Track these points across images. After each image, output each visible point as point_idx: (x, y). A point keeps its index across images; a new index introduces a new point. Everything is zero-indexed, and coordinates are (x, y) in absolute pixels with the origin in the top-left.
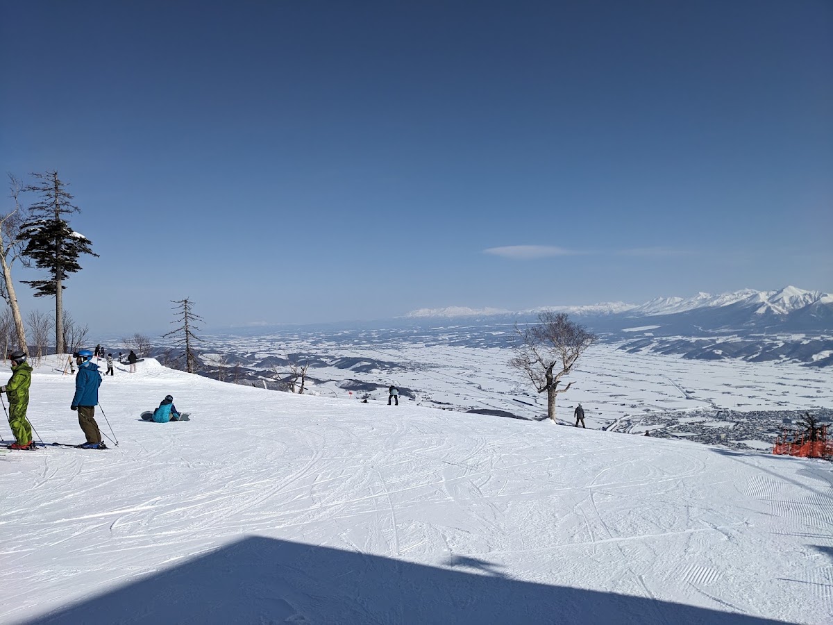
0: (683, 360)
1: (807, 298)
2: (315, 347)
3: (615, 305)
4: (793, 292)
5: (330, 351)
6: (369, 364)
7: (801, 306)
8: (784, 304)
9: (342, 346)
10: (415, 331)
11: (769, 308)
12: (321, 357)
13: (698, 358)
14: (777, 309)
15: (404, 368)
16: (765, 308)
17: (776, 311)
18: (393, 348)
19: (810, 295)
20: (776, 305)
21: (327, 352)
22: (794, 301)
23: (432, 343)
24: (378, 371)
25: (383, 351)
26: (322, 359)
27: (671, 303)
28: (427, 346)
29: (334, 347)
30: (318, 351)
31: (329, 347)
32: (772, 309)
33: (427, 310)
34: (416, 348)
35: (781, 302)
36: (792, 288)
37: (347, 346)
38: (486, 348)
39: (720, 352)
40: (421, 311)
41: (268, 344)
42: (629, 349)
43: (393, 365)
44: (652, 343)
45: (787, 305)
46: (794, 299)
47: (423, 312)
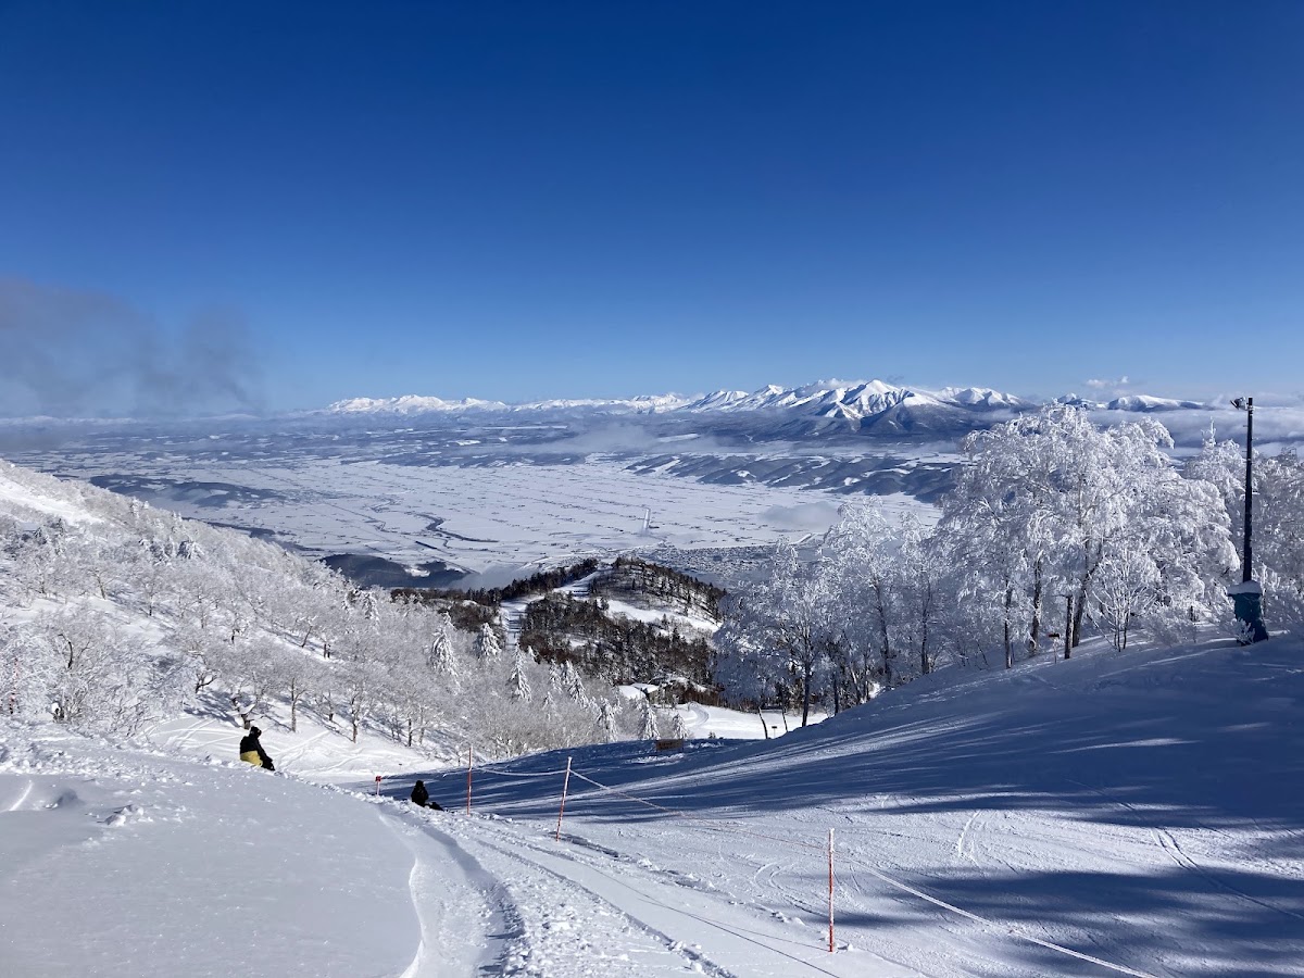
0: (697, 486)
1: (891, 398)
2: (148, 464)
3: (662, 401)
4: (878, 390)
5: (172, 471)
6: (225, 493)
7: (882, 409)
8: (861, 405)
9: (197, 463)
10: (337, 437)
11: (840, 412)
12: (150, 481)
13: (715, 482)
14: (852, 413)
15: (282, 498)
16: (835, 412)
17: (848, 416)
18: (285, 466)
19: (894, 394)
20: (849, 408)
21: (166, 473)
22: (874, 403)
23: (354, 459)
24: (237, 504)
25: (263, 471)
26: (150, 486)
27: (732, 400)
28: (343, 463)
29: (185, 464)
30: (150, 471)
31: (175, 464)
32: (844, 413)
33: (366, 401)
34: (324, 467)
35: (857, 402)
36: (877, 382)
37: (206, 462)
38: (438, 466)
39: (744, 474)
40: (357, 401)
41: (60, 458)
42: (639, 468)
43: (265, 494)
44: (673, 460)
45: (865, 408)
46: (874, 399)
47: (360, 404)
